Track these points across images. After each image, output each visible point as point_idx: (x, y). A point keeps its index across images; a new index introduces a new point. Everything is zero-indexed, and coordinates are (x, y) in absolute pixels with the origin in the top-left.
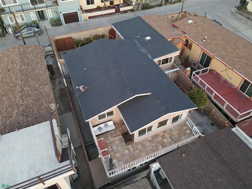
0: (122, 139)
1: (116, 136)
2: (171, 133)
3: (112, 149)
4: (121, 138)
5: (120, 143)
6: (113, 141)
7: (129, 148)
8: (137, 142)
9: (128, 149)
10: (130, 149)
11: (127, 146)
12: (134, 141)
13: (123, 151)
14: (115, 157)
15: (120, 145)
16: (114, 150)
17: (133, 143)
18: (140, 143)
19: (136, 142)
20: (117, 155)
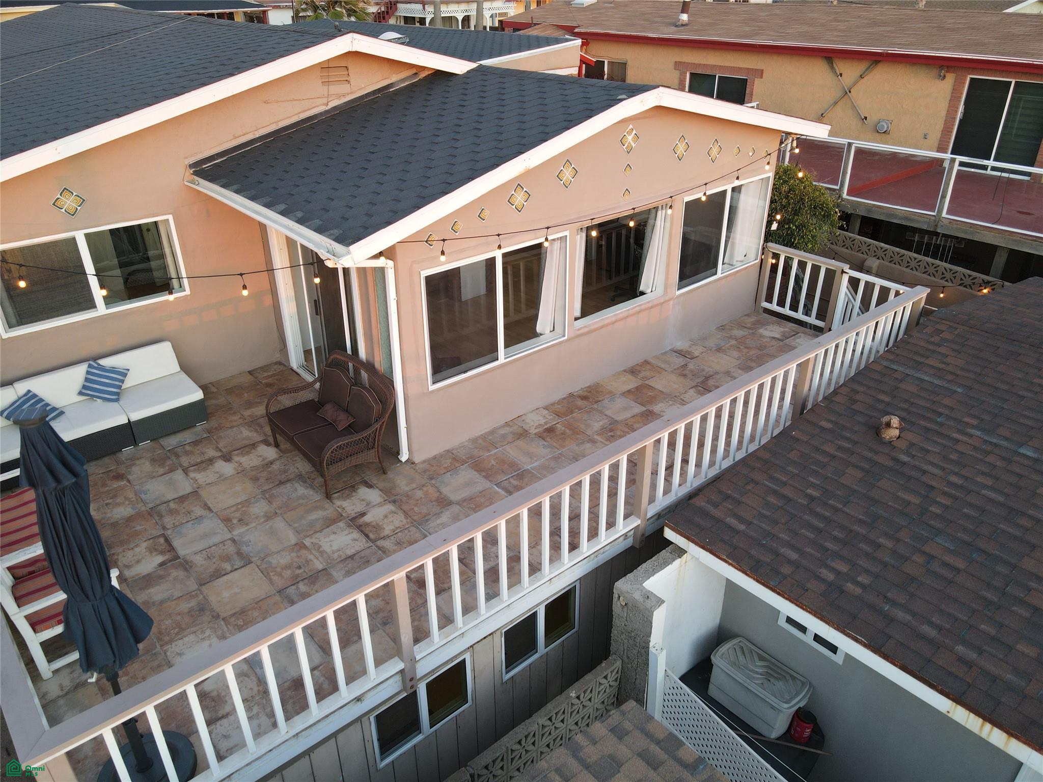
0: (276, 466)
1: (211, 461)
2: (691, 366)
3: (172, 549)
4: (271, 463)
5: (264, 492)
6: (189, 490)
7: (363, 514)
8: (435, 458)
9: (353, 519)
10: (367, 519)
11: (338, 503)
12: (404, 457)
13: (300, 546)
14: (202, 609)
15: (259, 508)
16: (199, 560)
17: (390, 475)
18: (455, 459)
19: (417, 459)
20: (226, 594)
